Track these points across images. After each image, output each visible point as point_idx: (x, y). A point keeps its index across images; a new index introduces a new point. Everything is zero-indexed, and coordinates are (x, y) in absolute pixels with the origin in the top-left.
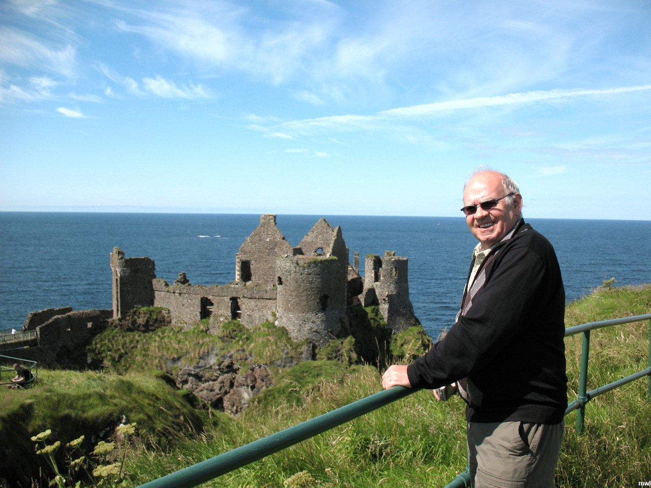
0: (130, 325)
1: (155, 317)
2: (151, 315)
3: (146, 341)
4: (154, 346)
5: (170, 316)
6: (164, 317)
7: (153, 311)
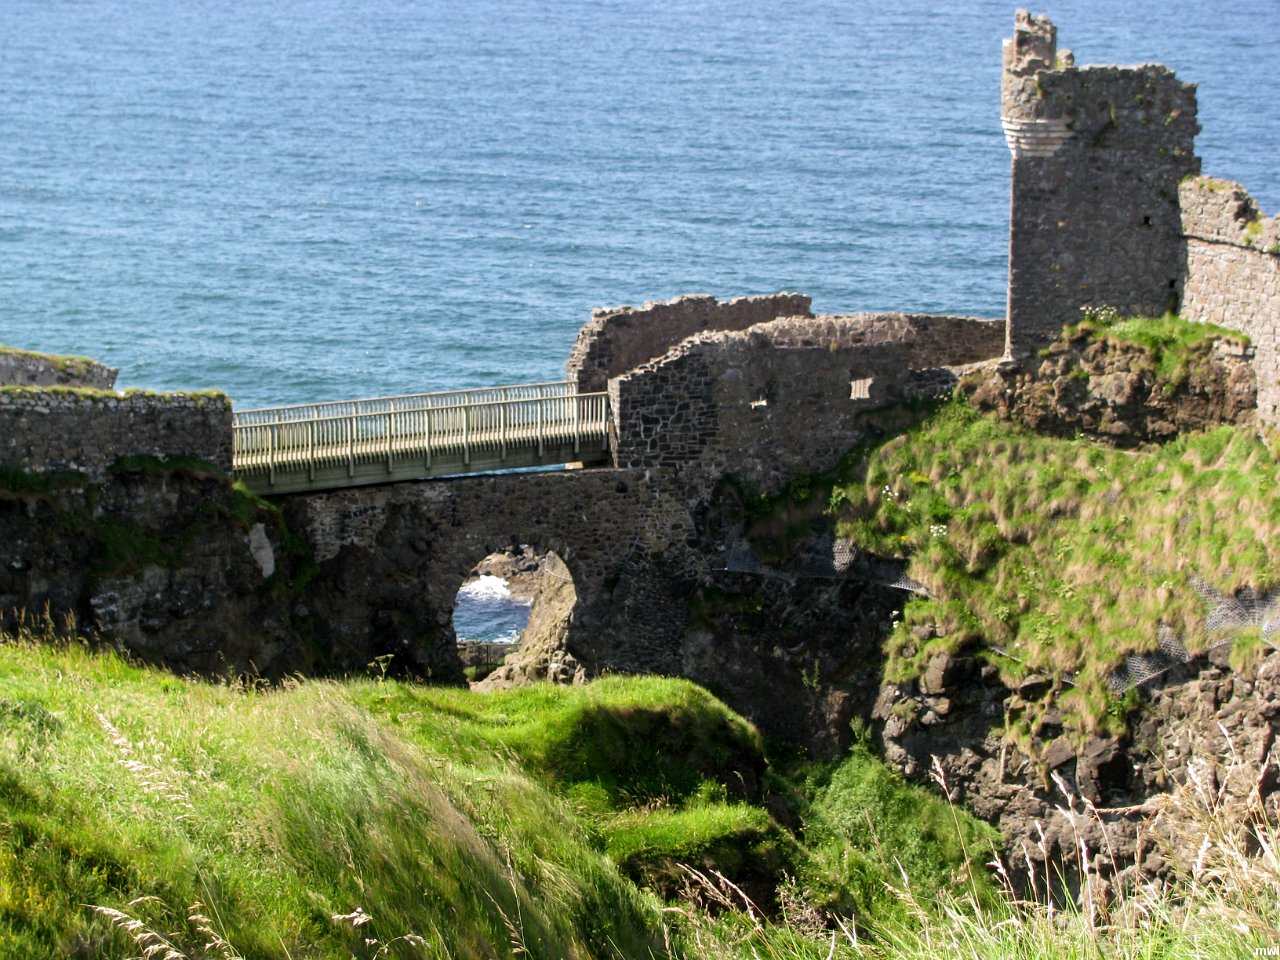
0: (1053, 400)
1: (1175, 373)
2: (1157, 358)
3: (1125, 489)
4: (1156, 514)
5: (1253, 375)
6: (1221, 375)
7: (1169, 342)
